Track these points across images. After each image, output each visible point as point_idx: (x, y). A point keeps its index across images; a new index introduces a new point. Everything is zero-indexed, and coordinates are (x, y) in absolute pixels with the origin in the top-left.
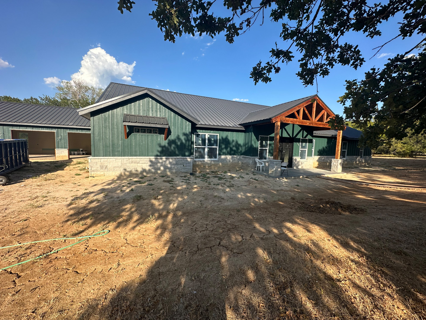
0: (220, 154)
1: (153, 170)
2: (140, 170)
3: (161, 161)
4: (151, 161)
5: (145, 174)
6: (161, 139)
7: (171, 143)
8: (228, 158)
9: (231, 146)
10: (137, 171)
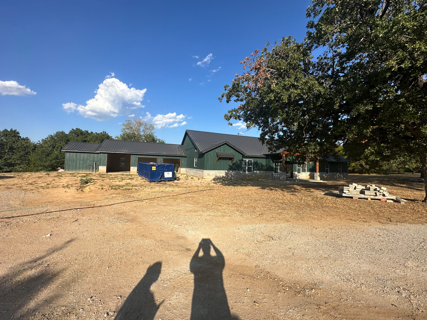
0: (253, 170)
1: (227, 177)
2: (221, 176)
3: (230, 173)
4: (226, 172)
5: (223, 178)
6: (230, 163)
7: (234, 164)
8: (258, 172)
9: (259, 166)
10: (220, 177)
